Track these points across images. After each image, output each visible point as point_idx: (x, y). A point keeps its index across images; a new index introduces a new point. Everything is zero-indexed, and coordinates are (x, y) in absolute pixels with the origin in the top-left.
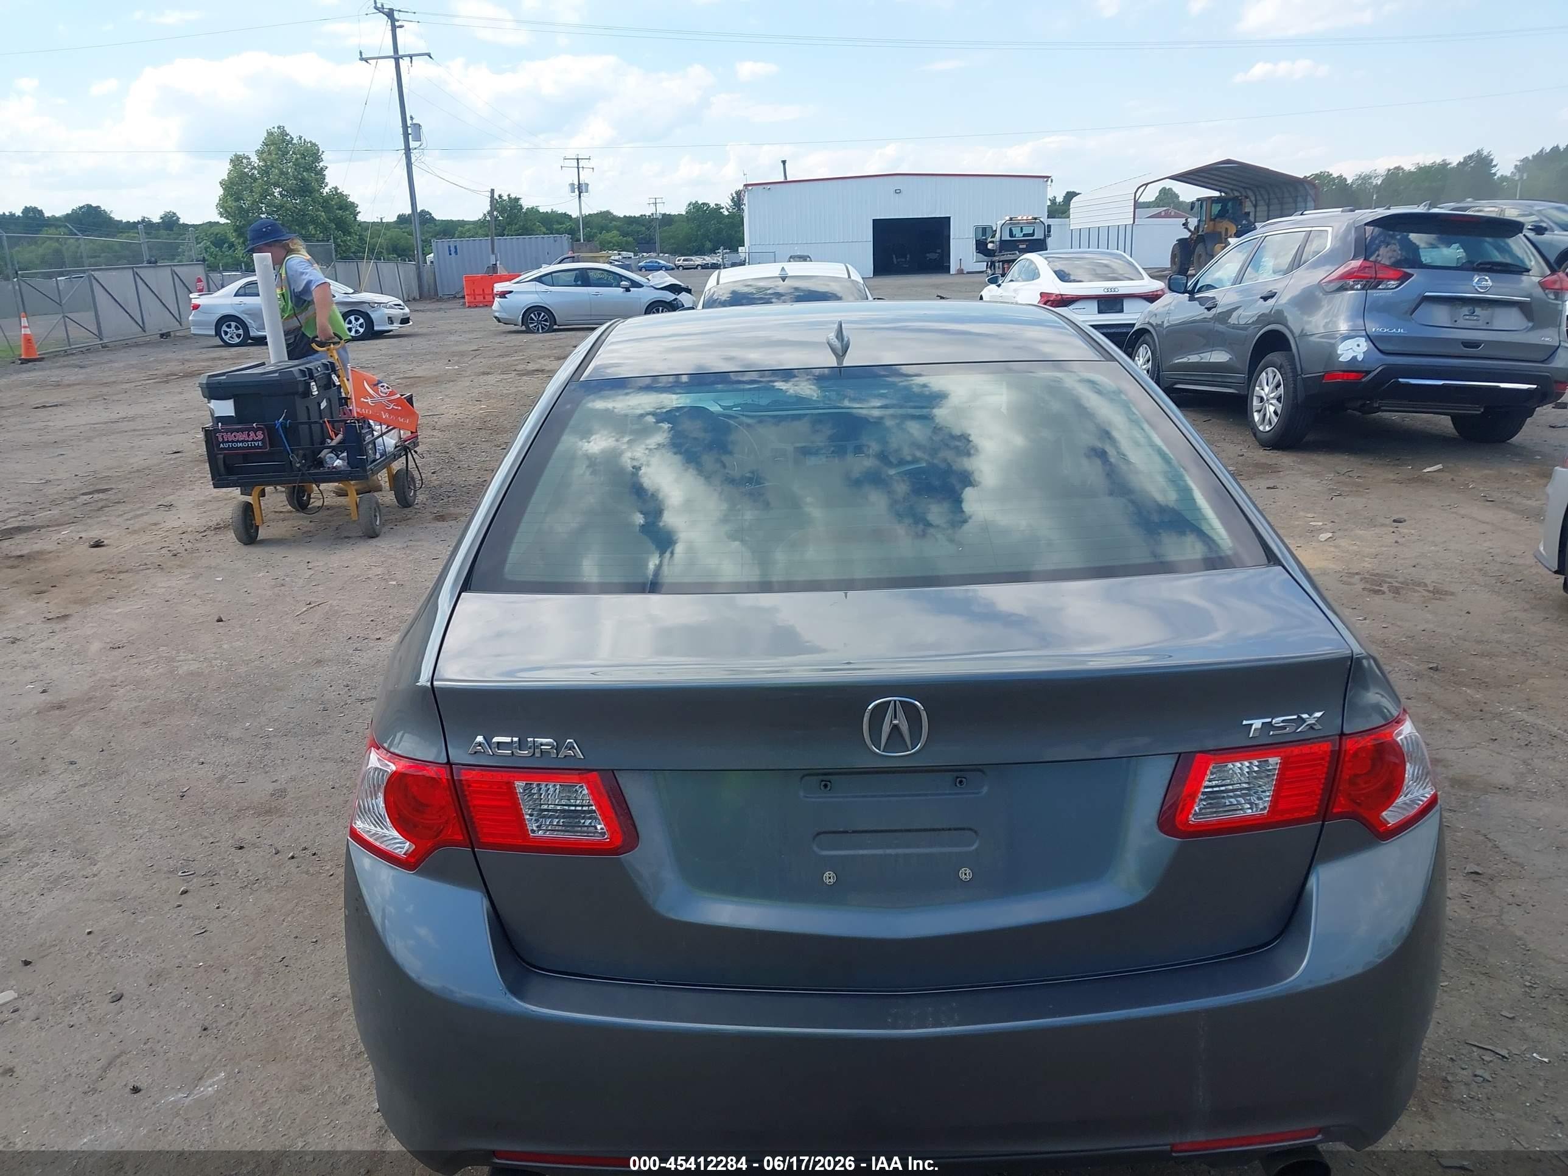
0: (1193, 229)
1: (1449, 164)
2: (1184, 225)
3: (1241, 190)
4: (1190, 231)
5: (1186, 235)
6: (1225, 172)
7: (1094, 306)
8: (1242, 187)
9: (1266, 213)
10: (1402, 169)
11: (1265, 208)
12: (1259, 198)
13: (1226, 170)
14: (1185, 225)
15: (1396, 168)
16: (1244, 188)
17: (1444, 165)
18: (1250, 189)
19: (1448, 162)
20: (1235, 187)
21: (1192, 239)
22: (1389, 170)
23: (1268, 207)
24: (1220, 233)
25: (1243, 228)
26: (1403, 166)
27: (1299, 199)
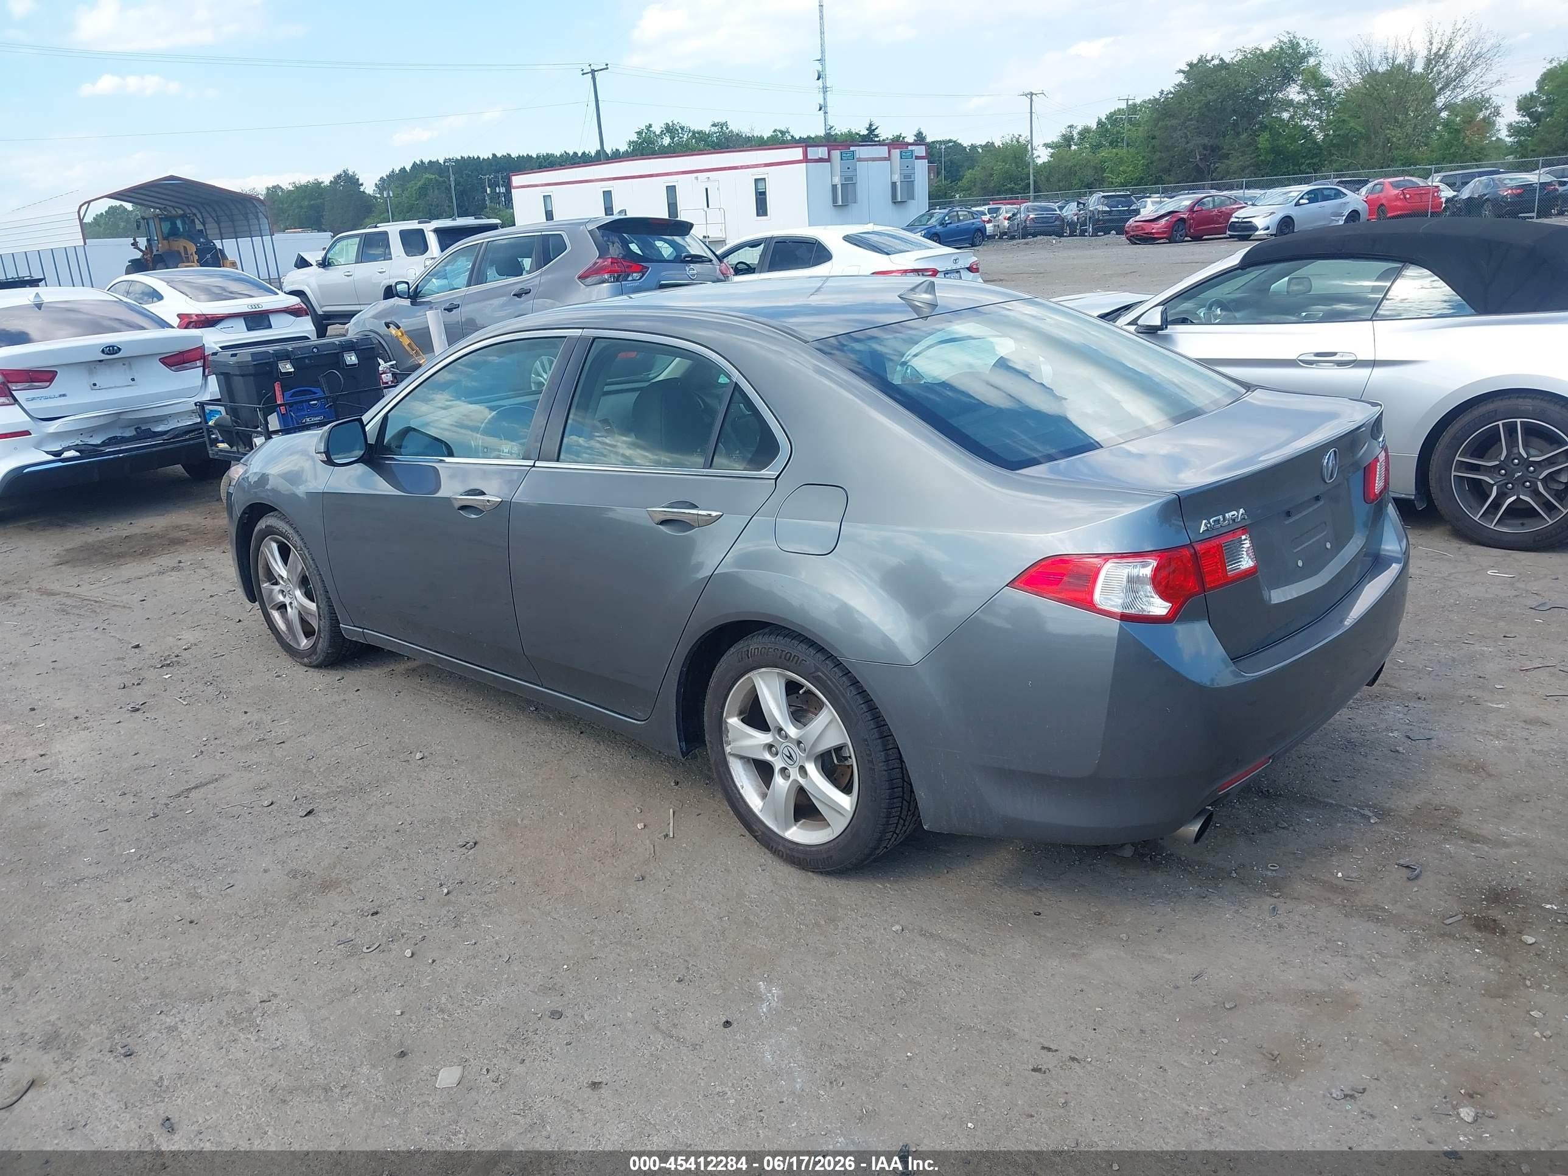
0: (144, 249)
1: (322, 182)
2: (132, 244)
3: (185, 207)
4: (141, 251)
5: (138, 255)
6: (165, 189)
7: (241, 324)
8: (184, 204)
9: (217, 231)
10: (281, 188)
11: (216, 225)
12: (205, 214)
13: (170, 187)
14: (135, 244)
15: (274, 187)
16: (188, 205)
17: (318, 184)
18: (193, 206)
19: (320, 181)
20: (177, 205)
21: (146, 260)
22: (268, 189)
23: (219, 224)
24: (179, 253)
25: (203, 246)
26: (280, 185)
27: (251, 216)
